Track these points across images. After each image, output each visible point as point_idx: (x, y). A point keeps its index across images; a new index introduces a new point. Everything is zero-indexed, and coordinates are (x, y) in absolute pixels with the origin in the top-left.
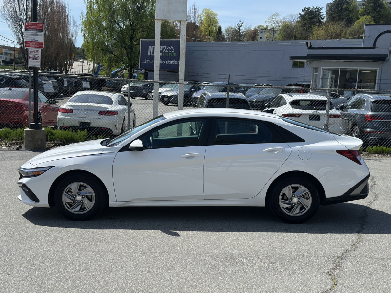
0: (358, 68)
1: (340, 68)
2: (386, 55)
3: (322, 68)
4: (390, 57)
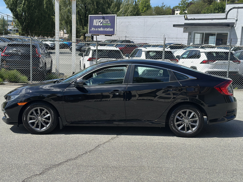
0: (216, 32)
1: (205, 32)
2: (234, 23)
3: (194, 32)
4: (236, 25)
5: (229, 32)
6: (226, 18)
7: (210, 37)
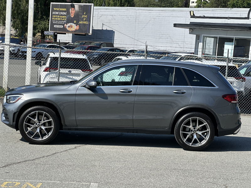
0: (234, 37)
1: (218, 36)
3: (203, 35)
6: (248, 18)
7: (226, 44)
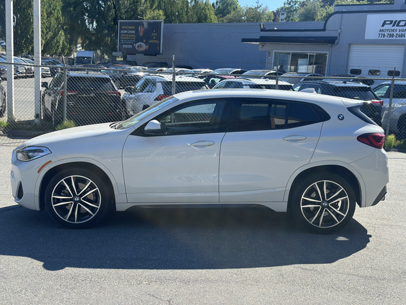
0: (309, 52)
1: (291, 52)
2: (336, 38)
3: (274, 51)
4: (339, 40)
5: (328, 52)
6: (324, 30)
7: (300, 61)
